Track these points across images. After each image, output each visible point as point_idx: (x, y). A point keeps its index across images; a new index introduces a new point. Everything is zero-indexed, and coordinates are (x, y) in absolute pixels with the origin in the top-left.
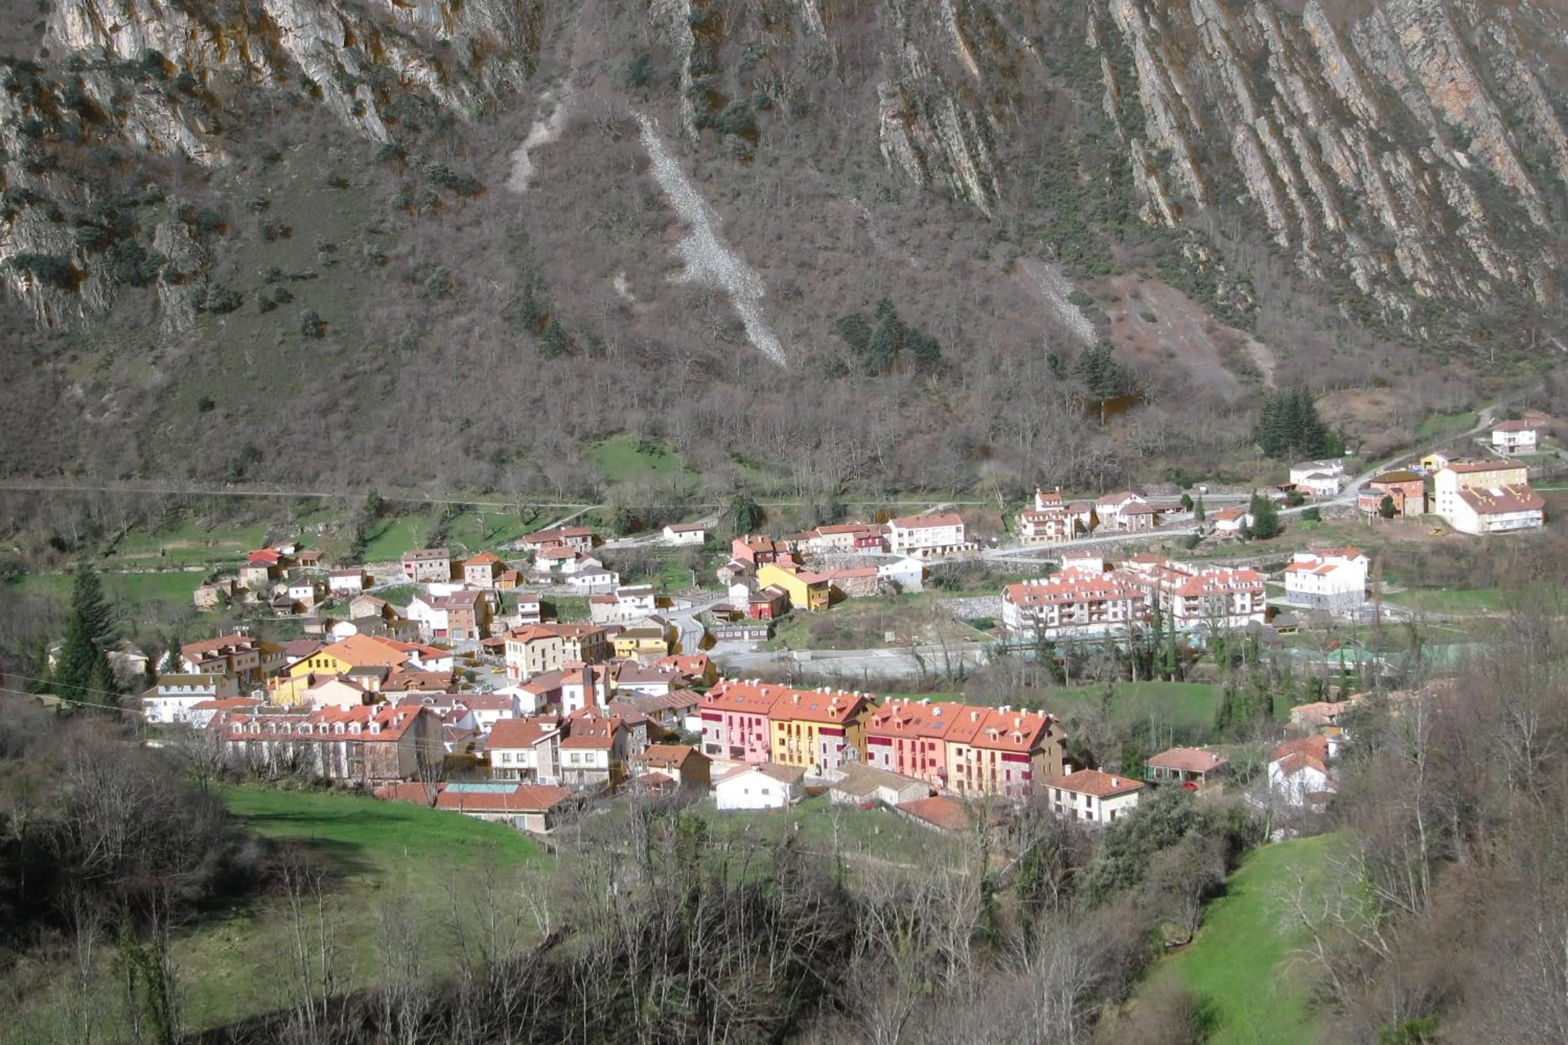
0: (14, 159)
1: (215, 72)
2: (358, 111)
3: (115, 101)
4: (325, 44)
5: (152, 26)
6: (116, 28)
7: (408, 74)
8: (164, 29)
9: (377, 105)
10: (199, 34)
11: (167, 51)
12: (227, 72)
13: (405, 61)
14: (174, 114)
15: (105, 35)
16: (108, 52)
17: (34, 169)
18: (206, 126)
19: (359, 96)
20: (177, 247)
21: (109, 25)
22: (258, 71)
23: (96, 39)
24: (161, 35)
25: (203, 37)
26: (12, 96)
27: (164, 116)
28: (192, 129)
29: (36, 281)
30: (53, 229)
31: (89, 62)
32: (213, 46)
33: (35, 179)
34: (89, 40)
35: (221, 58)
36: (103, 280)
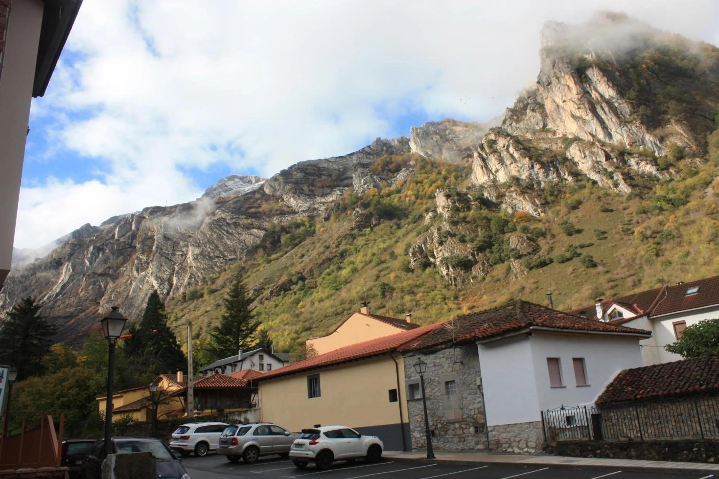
0: (445, 221)
1: (545, 182)
2: (616, 185)
3: (498, 197)
4: (597, 162)
5: (513, 166)
6: (497, 171)
7: (641, 170)
8: (518, 166)
9: (625, 180)
10: (535, 166)
11: (521, 175)
12: (551, 182)
13: (638, 164)
14: (524, 198)
15: (493, 174)
16: (495, 181)
17: (454, 223)
18: (540, 201)
19: (615, 178)
20: (520, 244)
21: (493, 171)
22: (566, 180)
23: (489, 177)
24: (517, 169)
25: (537, 167)
26: (447, 199)
27: (520, 200)
28: (534, 203)
29: (451, 269)
30: (461, 245)
31: (486, 186)
32: (542, 171)
33: (454, 228)
34: (486, 178)
35: (547, 176)
36: (483, 264)
